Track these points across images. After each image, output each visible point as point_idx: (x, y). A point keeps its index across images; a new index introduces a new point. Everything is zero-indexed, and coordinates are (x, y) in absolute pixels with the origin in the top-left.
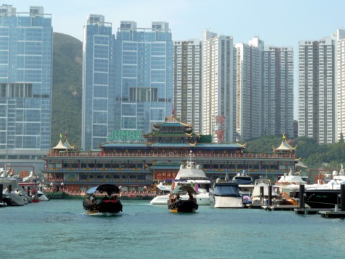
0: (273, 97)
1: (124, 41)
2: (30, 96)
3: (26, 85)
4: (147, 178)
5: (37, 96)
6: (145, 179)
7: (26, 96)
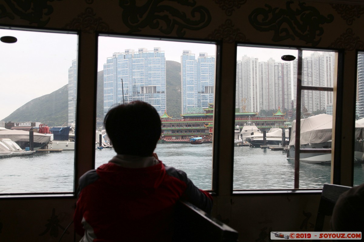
0: (281, 89)
1: (201, 63)
2: (155, 92)
3: (153, 87)
4: (206, 131)
5: (159, 92)
6: (205, 132)
7: (153, 93)
